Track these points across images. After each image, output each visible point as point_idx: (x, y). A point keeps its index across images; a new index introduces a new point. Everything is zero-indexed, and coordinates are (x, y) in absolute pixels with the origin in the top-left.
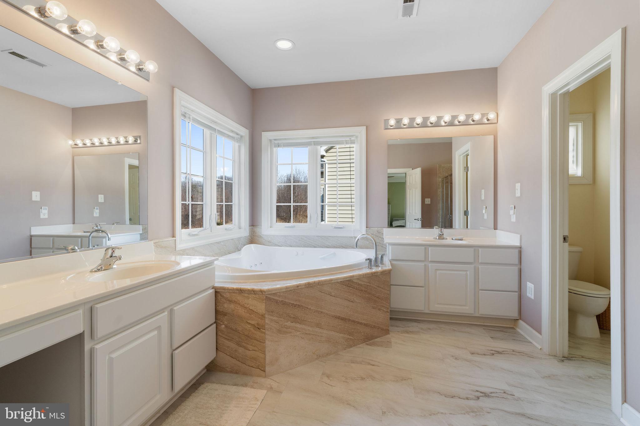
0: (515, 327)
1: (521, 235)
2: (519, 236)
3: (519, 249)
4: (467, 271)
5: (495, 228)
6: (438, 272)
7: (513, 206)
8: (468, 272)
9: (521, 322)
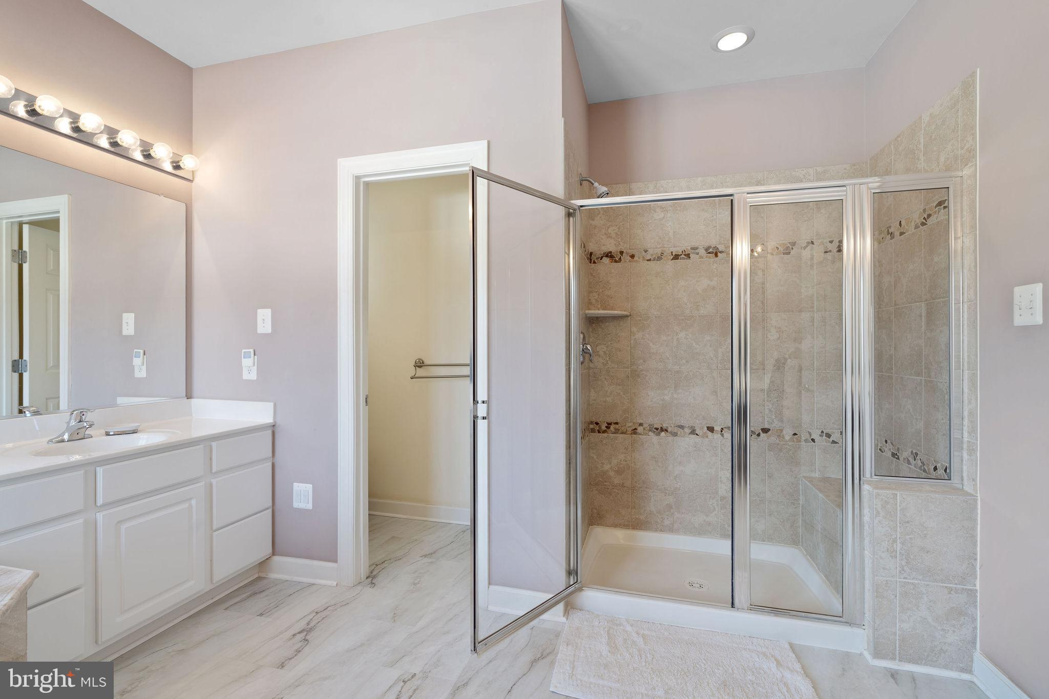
0: (262, 575)
1: (275, 403)
2: (272, 404)
3: (272, 428)
4: (190, 499)
5: (189, 396)
6: (124, 527)
7: (252, 351)
8: (194, 502)
9: (276, 558)
